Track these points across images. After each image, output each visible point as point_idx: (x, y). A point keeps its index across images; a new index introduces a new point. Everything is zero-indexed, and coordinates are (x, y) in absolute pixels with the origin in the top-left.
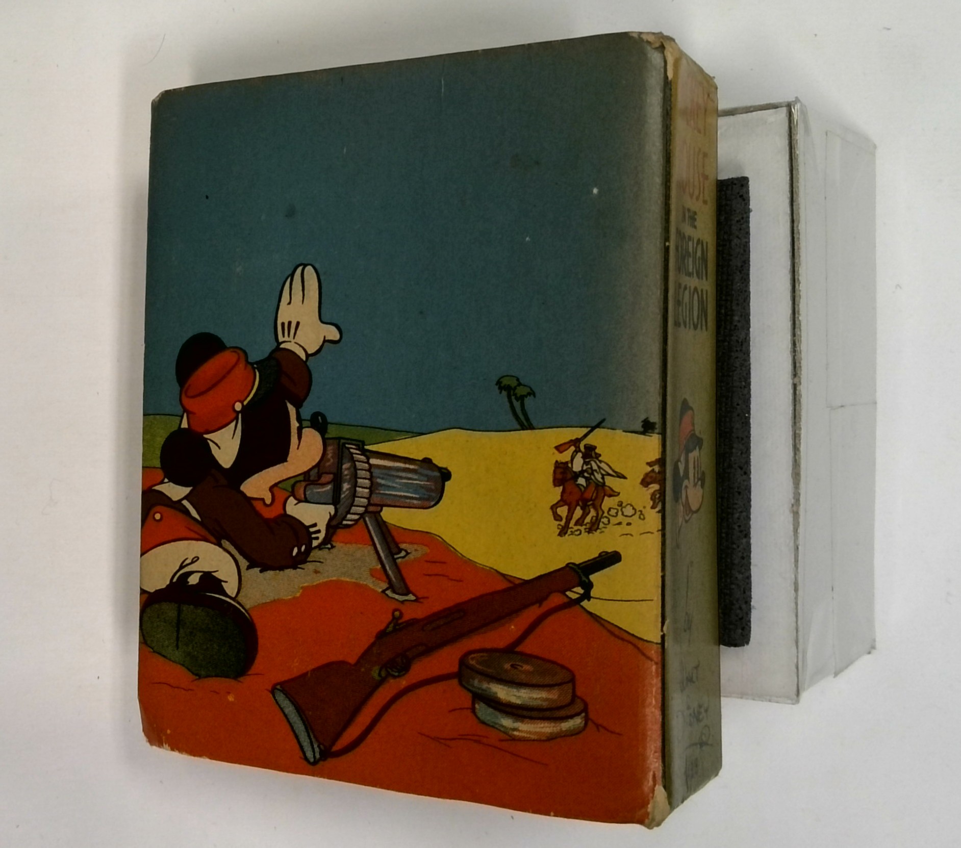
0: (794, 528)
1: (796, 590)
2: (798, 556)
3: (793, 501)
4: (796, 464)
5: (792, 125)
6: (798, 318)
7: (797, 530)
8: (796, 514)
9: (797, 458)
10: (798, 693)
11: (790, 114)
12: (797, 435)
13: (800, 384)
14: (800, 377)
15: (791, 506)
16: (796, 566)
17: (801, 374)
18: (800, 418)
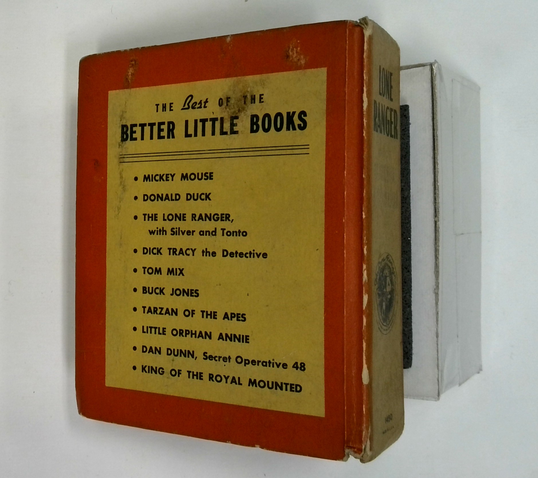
0: (436, 302)
1: (437, 337)
2: (438, 318)
3: (435, 287)
4: (437, 266)
5: (433, 76)
6: (437, 184)
7: (437, 303)
8: (437, 294)
9: (437, 263)
10: (439, 395)
11: (432, 70)
12: (437, 250)
13: (439, 221)
14: (438, 217)
15: (434, 289)
16: (437, 324)
17: (439, 215)
18: (439, 240)
